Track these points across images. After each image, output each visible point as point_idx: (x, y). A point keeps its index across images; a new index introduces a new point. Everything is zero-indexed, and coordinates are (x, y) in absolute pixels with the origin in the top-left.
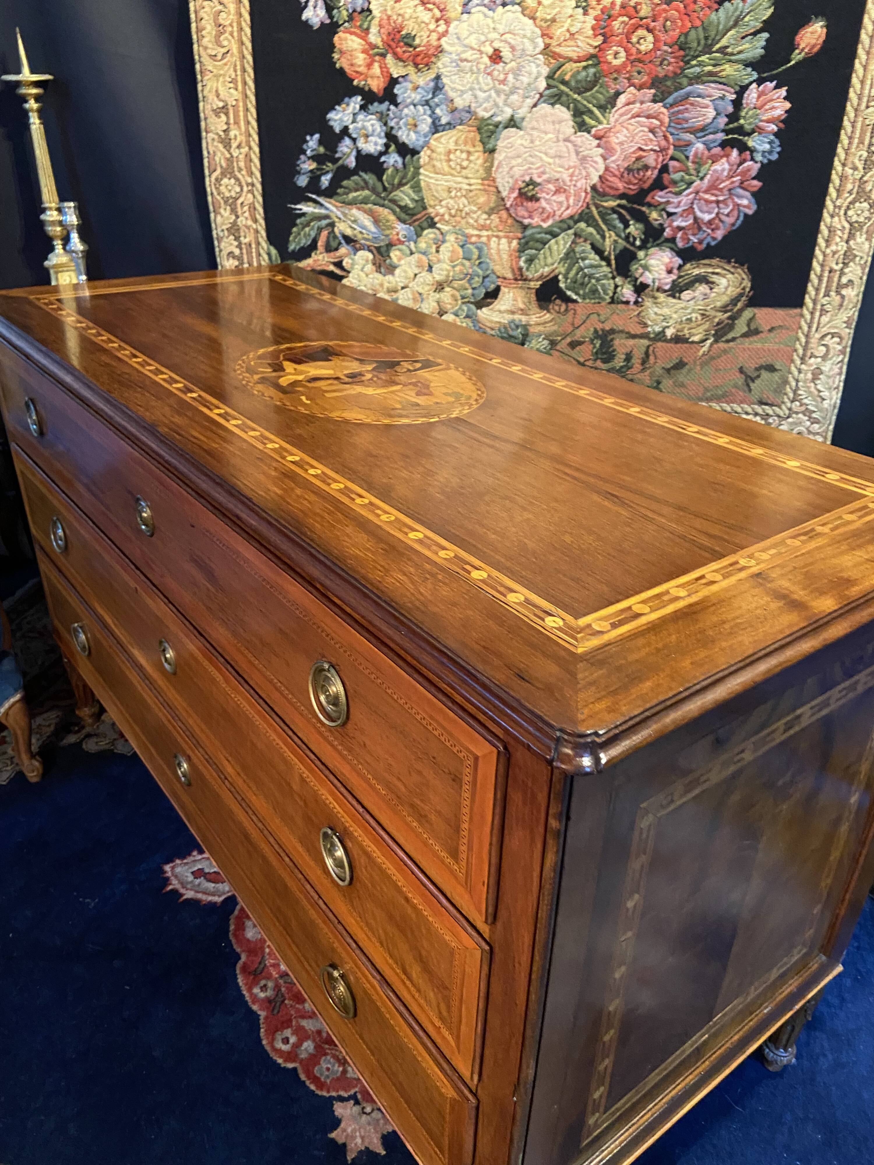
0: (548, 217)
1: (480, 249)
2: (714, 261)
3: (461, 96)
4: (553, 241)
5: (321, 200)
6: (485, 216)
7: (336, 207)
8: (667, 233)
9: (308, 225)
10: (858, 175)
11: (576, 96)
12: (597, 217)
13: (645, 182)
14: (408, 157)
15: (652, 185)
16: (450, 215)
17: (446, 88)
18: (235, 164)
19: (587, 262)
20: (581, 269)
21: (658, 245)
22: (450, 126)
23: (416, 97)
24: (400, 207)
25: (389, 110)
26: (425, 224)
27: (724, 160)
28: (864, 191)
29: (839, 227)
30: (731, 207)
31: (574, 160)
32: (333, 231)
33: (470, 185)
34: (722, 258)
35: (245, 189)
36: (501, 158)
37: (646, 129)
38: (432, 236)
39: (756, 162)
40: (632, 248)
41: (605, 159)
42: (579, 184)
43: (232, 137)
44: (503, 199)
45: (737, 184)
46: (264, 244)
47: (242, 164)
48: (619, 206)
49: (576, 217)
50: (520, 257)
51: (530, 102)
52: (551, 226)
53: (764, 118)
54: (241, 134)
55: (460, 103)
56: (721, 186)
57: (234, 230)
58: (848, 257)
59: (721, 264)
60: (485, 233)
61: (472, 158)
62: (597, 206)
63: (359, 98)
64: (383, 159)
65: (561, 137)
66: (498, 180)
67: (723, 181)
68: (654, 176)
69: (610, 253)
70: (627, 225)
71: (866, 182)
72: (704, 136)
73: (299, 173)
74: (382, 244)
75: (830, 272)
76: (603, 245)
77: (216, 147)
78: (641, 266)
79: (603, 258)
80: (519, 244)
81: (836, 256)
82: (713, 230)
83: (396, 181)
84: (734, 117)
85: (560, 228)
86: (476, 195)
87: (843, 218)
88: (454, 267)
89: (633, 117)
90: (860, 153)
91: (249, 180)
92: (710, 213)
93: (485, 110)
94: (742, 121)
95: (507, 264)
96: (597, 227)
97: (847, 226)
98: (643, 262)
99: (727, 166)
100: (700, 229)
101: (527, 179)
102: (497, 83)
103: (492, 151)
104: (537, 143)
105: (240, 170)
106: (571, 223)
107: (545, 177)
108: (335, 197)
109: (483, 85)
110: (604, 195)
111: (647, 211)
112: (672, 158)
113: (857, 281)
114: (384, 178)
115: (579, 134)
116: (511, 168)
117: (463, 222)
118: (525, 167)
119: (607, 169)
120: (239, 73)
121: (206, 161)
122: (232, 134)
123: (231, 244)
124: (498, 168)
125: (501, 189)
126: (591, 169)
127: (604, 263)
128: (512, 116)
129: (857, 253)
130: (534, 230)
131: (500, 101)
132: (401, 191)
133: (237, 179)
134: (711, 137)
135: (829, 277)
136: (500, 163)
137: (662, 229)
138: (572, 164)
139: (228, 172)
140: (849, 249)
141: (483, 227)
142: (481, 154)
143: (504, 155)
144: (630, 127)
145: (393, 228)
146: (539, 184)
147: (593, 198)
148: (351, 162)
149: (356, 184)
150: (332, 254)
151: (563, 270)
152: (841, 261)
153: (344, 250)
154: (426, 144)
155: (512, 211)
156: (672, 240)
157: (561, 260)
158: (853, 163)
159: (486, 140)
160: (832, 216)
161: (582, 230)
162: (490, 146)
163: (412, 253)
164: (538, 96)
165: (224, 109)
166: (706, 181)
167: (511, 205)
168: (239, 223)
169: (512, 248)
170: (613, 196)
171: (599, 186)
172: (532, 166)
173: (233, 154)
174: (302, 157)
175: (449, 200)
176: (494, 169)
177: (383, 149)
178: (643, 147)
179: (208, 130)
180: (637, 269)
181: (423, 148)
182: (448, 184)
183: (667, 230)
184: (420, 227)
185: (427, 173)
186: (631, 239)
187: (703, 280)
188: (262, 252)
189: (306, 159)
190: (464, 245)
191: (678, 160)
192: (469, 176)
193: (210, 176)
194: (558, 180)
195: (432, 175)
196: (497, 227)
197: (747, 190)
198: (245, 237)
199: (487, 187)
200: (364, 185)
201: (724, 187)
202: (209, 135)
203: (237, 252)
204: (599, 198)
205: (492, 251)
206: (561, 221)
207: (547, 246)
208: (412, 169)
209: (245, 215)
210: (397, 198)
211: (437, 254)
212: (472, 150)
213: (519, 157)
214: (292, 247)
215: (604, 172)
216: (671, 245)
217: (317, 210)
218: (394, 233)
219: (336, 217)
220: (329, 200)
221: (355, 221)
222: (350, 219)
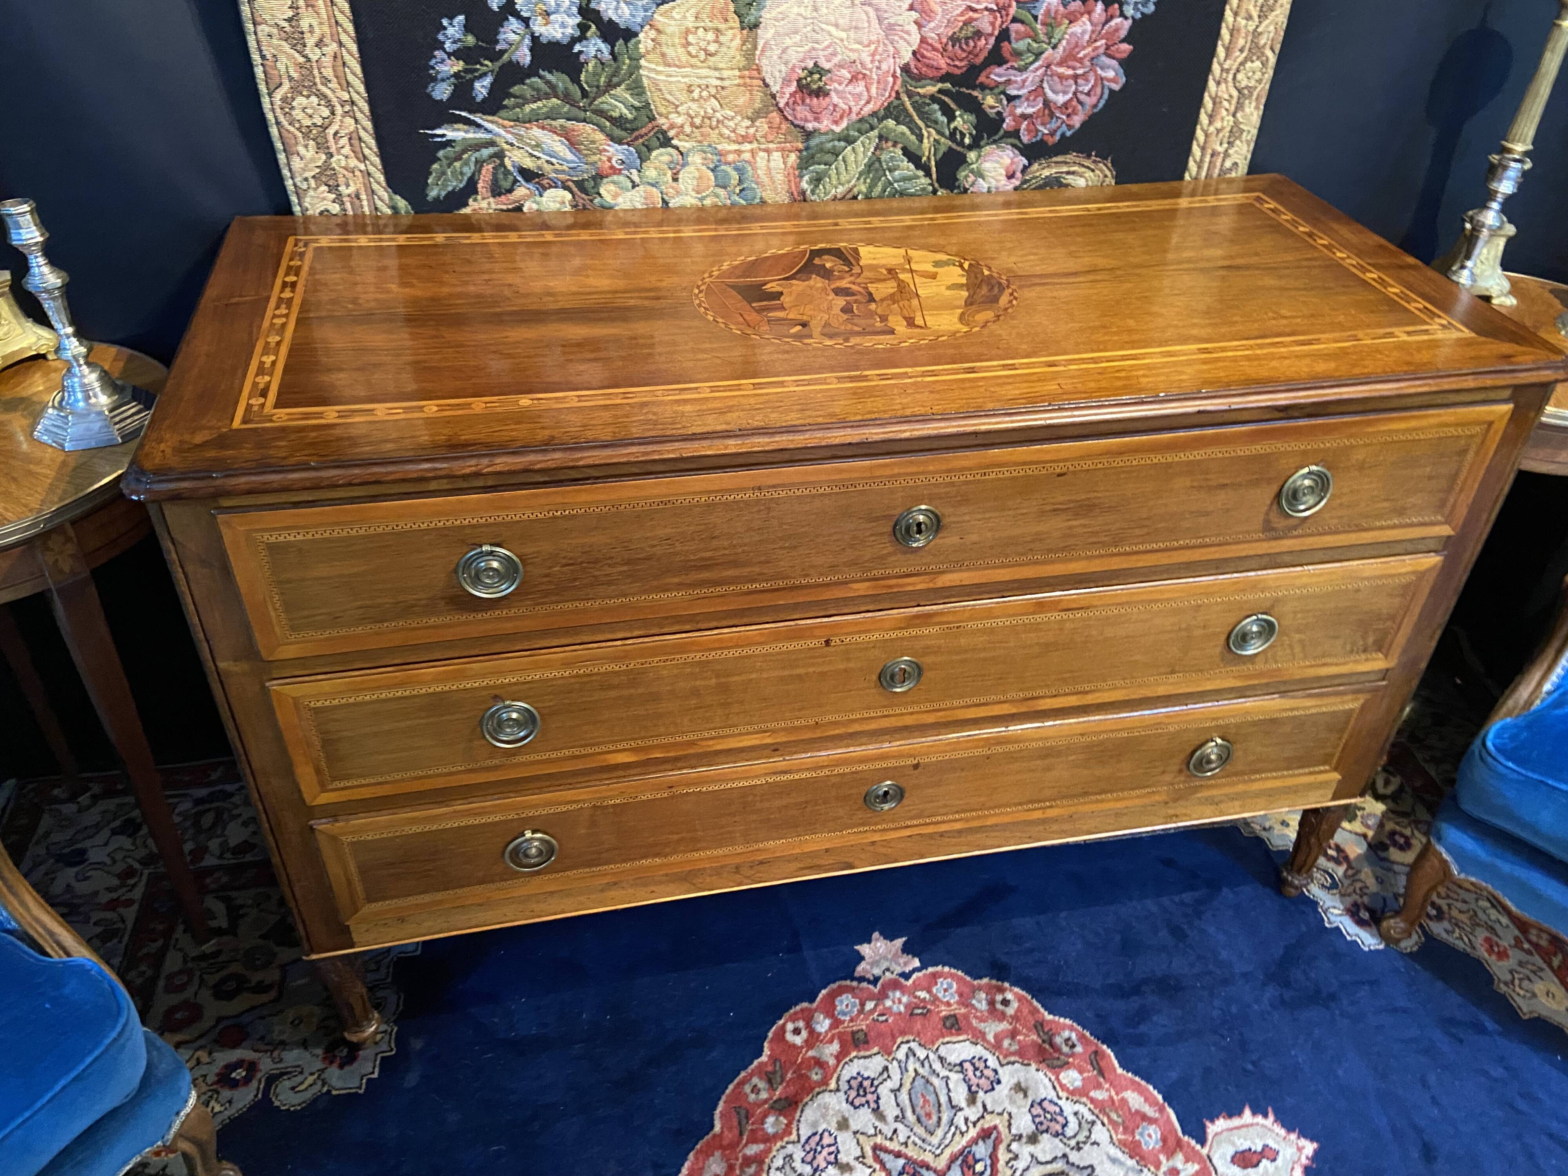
0: (842, 117)
1: (740, 171)
2: (1069, 158)
4: (849, 148)
5: (477, 118)
6: (747, 123)
7: (504, 127)
8: (1008, 124)
9: (458, 158)
10: (1251, 26)
12: (911, 110)
13: (977, 55)
14: (621, 41)
15: (986, 58)
16: (692, 125)
18: (316, 72)
19: (897, 173)
20: (890, 184)
21: (995, 142)
24: (611, 119)
26: (654, 143)
27: (1085, 18)
28: (1257, 44)
29: (1226, 96)
30: (1092, 82)
31: (876, 32)
32: (502, 165)
33: (722, 79)
34: (1080, 150)
35: (339, 110)
36: (769, 35)
38: (666, 158)
39: (1126, 18)
40: (959, 149)
41: (919, 25)
42: (884, 67)
43: (306, 28)
44: (773, 96)
45: (1102, 50)
46: (384, 193)
47: (328, 72)
48: (940, 91)
49: (882, 112)
50: (801, 177)
52: (847, 128)
54: (320, 23)
57: (327, 176)
58: (1234, 134)
59: (1077, 160)
60: (747, 147)
61: (722, 39)
62: (911, 95)
64: (577, 48)
66: (764, 69)
67: (1084, 48)
68: (990, 47)
69: (929, 158)
70: (951, 118)
71: (1260, 34)
73: (434, 79)
74: (586, 176)
75: (1212, 156)
76: (920, 147)
77: (277, 47)
78: (972, 171)
79: (919, 165)
80: (800, 158)
81: (1221, 135)
82: (1068, 116)
83: (602, 81)
85: (859, 131)
86: (732, 93)
87: (1231, 84)
91: (346, 97)
92: (1065, 93)
95: (782, 188)
96: (910, 124)
97: (1235, 93)
98: (974, 166)
99: (1089, 27)
100: (1052, 115)
101: (810, 64)
103: (756, 26)
104: (824, 11)
105: (326, 81)
106: (875, 121)
107: (836, 60)
108: (503, 113)
110: (919, 78)
111: (980, 97)
112: (1015, 20)
113: (1241, 163)
114: (583, 77)
116: (784, 51)
117: (714, 134)
118: (807, 48)
119: (923, 40)
121: (259, 71)
122: (304, 24)
123: (324, 199)
124: (763, 51)
125: (767, 81)
126: (901, 42)
127: (921, 173)
129: (1244, 127)
130: (823, 138)
132: (612, 96)
133: (322, 96)
135: (1210, 162)
136: (767, 43)
137: (1000, 119)
138: (874, 38)
139: (305, 85)
140: (1237, 123)
141: (745, 139)
142: (737, 31)
143: (772, 32)
145: (601, 152)
146: (829, 71)
147: (904, 83)
148: (524, 56)
149: (538, 90)
150: (503, 198)
151: (864, 189)
152: (1226, 140)
153: (521, 191)
154: (648, 21)
155: (788, 112)
156: (1015, 134)
157: (861, 174)
158: (1247, 11)
159: (743, 11)
160: (1218, 83)
161: (890, 130)
162: (752, 19)
163: (634, 187)
166: (1060, 49)
167: (787, 104)
168: (334, 165)
169: (789, 164)
170: (931, 79)
171: (912, 66)
172: (816, 46)
173: (311, 56)
174: (436, 53)
175: (690, 104)
176: (758, 52)
177: (578, 33)
178: (974, 5)
179: (258, 19)
180: (967, 176)
181: (642, 27)
182: (686, 80)
183: (1007, 121)
184: (647, 147)
185: (653, 66)
186: (958, 137)
187: (1055, 183)
188: (379, 204)
189: (445, 56)
190: (716, 167)
191: (1022, 22)
192: (721, 65)
193: (270, 95)
194: (854, 62)
195: (660, 68)
196: (765, 136)
197: (1114, 58)
198: (348, 185)
199: (748, 80)
200: (548, 90)
201: (1085, 56)
202: (259, 28)
203: (335, 209)
204: (913, 83)
205: (759, 172)
206: (861, 120)
207: (840, 157)
208: (627, 61)
209: (343, 151)
210: (605, 106)
211: (674, 184)
212: (722, 26)
213: (796, 33)
214: (433, 193)
215: (920, 46)
216: (1013, 141)
217: (472, 135)
218: (605, 159)
219: (507, 143)
220: (490, 118)
221: (538, 145)
222: (529, 145)
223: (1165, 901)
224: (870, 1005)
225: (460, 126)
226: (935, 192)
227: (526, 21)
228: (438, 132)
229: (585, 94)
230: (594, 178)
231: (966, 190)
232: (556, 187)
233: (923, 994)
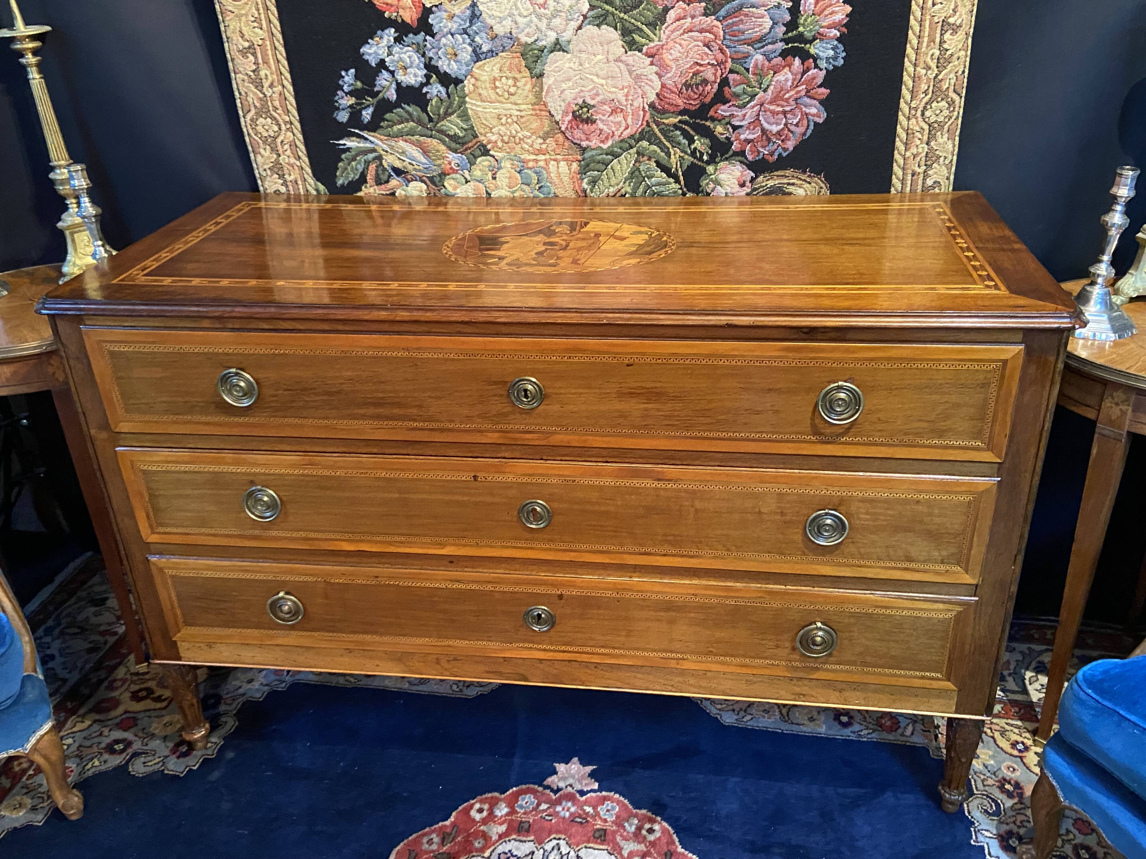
0: (607, 138)
1: (539, 174)
2: (788, 173)
3: (500, 23)
4: (615, 161)
5: (365, 134)
6: (540, 141)
7: (381, 140)
8: (736, 146)
9: (354, 159)
10: (931, 75)
11: (622, 15)
12: (659, 135)
13: (705, 97)
14: (452, 86)
15: (712, 99)
16: (503, 141)
17: (484, 15)
18: (269, 103)
19: (653, 179)
20: (649, 187)
21: (727, 159)
22: (492, 53)
23: (453, 26)
24: (448, 136)
25: (425, 40)
26: (478, 153)
27: (786, 69)
28: (940, 88)
29: (917, 128)
30: (799, 117)
31: (628, 80)
32: (381, 164)
33: (520, 111)
34: (796, 167)
35: (283, 127)
36: (550, 82)
37: (701, 44)
38: (486, 163)
39: (821, 70)
40: (700, 163)
41: (660, 76)
42: (636, 104)
43: (263, 77)
44: (557, 123)
45: (803, 93)
46: (311, 180)
47: (277, 103)
48: (681, 122)
49: (637, 136)
50: (583, 179)
51: (574, 24)
52: (612, 146)
53: (824, 24)
54: (272, 73)
55: (499, 30)
56: (787, 96)
57: (277, 168)
58: (931, 158)
59: (795, 175)
60: (542, 157)
61: (518, 84)
62: (658, 124)
63: (393, 30)
64: (425, 90)
65: (611, 57)
66: (549, 104)
67: (788, 92)
68: (715, 90)
69: (677, 170)
70: (691, 141)
71: (941, 80)
72: (763, 47)
73: (338, 109)
74: (435, 174)
75: (913, 175)
76: (669, 161)
77: (247, 87)
79: (669, 175)
80: (579, 166)
81: (918, 159)
82: (783, 141)
83: (442, 111)
84: (792, 25)
85: (620, 148)
86: (528, 120)
87: (920, 119)
88: (513, 192)
89: (684, 32)
90: (931, 53)
91: (287, 119)
92: (777, 124)
93: (528, 35)
94: (801, 29)
95: (569, 187)
96: (660, 144)
97: (926, 127)
98: (713, 177)
99: (790, 76)
100: (769, 140)
101: (580, 102)
102: (537, 7)
103: (541, 75)
104: (587, 65)
105: (275, 109)
106: (633, 142)
107: (598, 99)
108: (380, 131)
109: (522, 10)
110: (663, 112)
111: (712, 126)
112: (731, 71)
113: (944, 182)
114: (429, 109)
115: (629, 53)
116: (562, 92)
117: (518, 148)
118: (577, 90)
119: (663, 86)
120: (261, 11)
121: (238, 101)
122: (262, 73)
123: (276, 183)
124: (547, 92)
125: (552, 112)
126: (647, 87)
127: (672, 180)
128: (557, 39)
129: (941, 154)
130: (594, 153)
131: (543, 25)
132: (450, 122)
133: (273, 118)
134: (770, 47)
135: (912, 180)
136: (549, 87)
137: (729, 142)
138: (626, 84)
139: (263, 111)
140: (931, 149)
141: (540, 152)
142: (529, 79)
143: (553, 79)
144: (683, 42)
145: (444, 158)
146: (594, 106)
147: (652, 115)
148: (392, 95)
149: (401, 117)
150: (383, 186)
151: (629, 190)
152: (923, 163)
153: (394, 182)
154: (470, 72)
155: (568, 134)
156: (742, 153)
157: (626, 179)
158: (925, 62)
159: (532, 66)
160: (909, 119)
161: (645, 148)
162: (537, 71)
163: (466, 182)
164: (582, 18)
165: (251, 49)
166: (770, 92)
167: (567, 128)
168: (281, 161)
169: (573, 170)
170: (673, 113)
171: (657, 104)
172: (583, 89)
173: (266, 93)
174: (339, 92)
175: (500, 127)
176: (544, 93)
177: (424, 80)
178: (699, 61)
179: (237, 71)
180: (707, 184)
181: (466, 77)
182: (496, 111)
183: (735, 143)
184: (473, 155)
185: (474, 102)
186: (698, 154)
187: (778, 191)
188: (309, 188)
189: (344, 95)
190: (521, 170)
191: (738, 73)
192: (519, 102)
193: (244, 117)
194: (613, 100)
195: (479, 103)
196: (554, 150)
197: (815, 99)
198: (290, 175)
199: (538, 112)
200: (408, 117)
201: (790, 97)
202: (238, 76)
203: (283, 189)
204: (659, 115)
205: (552, 175)
206: (622, 141)
207: (609, 167)
208: (457, 98)
209: (286, 153)
210: (444, 128)
211: (494, 181)
212: (518, 76)
213: (569, 80)
214: (340, 182)
215: (661, 90)
216: (740, 158)
217: (362, 145)
218: (446, 162)
219: (383, 150)
220: (373, 134)
221: (403, 153)
222: (398, 152)
223: (830, 791)
224: (544, 806)
225: (354, 138)
226: (684, 194)
227: (392, 73)
228: (341, 142)
229: (431, 120)
230: (439, 175)
231: (708, 194)
232: (416, 180)
233: (589, 809)
